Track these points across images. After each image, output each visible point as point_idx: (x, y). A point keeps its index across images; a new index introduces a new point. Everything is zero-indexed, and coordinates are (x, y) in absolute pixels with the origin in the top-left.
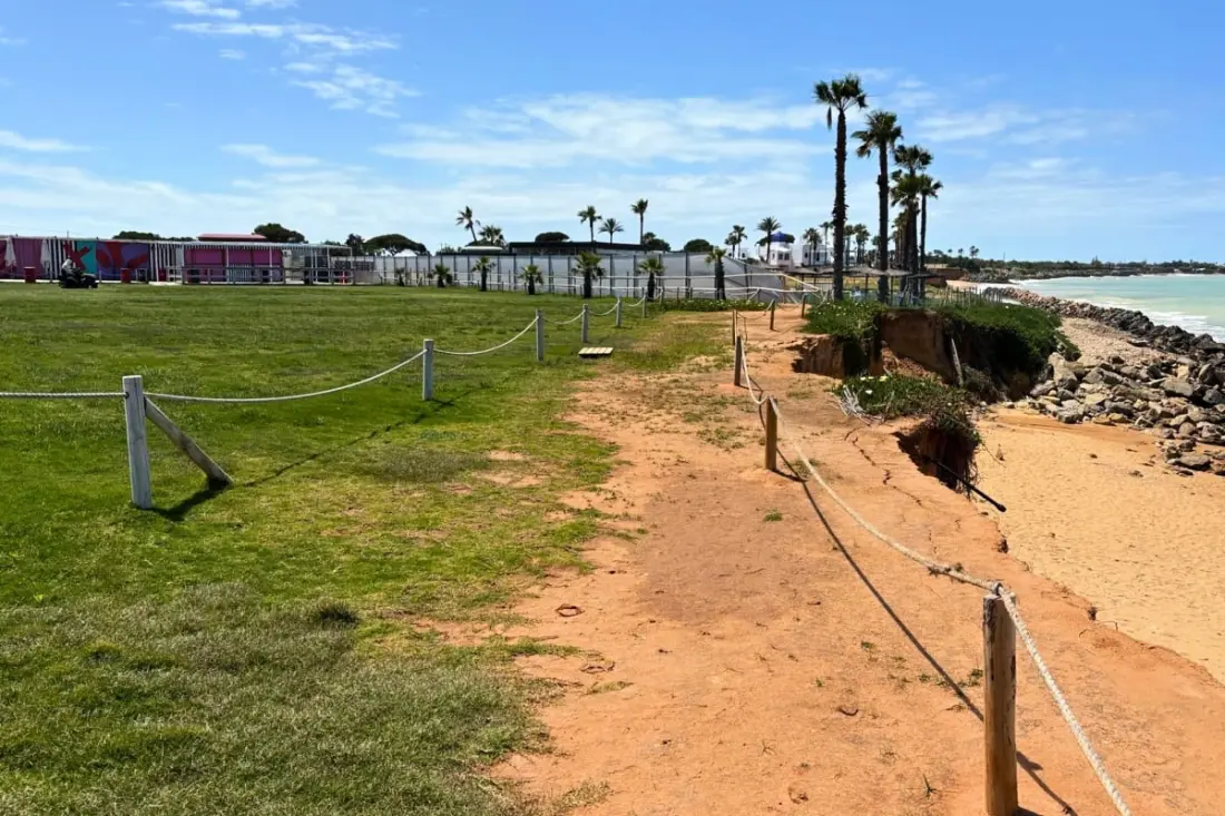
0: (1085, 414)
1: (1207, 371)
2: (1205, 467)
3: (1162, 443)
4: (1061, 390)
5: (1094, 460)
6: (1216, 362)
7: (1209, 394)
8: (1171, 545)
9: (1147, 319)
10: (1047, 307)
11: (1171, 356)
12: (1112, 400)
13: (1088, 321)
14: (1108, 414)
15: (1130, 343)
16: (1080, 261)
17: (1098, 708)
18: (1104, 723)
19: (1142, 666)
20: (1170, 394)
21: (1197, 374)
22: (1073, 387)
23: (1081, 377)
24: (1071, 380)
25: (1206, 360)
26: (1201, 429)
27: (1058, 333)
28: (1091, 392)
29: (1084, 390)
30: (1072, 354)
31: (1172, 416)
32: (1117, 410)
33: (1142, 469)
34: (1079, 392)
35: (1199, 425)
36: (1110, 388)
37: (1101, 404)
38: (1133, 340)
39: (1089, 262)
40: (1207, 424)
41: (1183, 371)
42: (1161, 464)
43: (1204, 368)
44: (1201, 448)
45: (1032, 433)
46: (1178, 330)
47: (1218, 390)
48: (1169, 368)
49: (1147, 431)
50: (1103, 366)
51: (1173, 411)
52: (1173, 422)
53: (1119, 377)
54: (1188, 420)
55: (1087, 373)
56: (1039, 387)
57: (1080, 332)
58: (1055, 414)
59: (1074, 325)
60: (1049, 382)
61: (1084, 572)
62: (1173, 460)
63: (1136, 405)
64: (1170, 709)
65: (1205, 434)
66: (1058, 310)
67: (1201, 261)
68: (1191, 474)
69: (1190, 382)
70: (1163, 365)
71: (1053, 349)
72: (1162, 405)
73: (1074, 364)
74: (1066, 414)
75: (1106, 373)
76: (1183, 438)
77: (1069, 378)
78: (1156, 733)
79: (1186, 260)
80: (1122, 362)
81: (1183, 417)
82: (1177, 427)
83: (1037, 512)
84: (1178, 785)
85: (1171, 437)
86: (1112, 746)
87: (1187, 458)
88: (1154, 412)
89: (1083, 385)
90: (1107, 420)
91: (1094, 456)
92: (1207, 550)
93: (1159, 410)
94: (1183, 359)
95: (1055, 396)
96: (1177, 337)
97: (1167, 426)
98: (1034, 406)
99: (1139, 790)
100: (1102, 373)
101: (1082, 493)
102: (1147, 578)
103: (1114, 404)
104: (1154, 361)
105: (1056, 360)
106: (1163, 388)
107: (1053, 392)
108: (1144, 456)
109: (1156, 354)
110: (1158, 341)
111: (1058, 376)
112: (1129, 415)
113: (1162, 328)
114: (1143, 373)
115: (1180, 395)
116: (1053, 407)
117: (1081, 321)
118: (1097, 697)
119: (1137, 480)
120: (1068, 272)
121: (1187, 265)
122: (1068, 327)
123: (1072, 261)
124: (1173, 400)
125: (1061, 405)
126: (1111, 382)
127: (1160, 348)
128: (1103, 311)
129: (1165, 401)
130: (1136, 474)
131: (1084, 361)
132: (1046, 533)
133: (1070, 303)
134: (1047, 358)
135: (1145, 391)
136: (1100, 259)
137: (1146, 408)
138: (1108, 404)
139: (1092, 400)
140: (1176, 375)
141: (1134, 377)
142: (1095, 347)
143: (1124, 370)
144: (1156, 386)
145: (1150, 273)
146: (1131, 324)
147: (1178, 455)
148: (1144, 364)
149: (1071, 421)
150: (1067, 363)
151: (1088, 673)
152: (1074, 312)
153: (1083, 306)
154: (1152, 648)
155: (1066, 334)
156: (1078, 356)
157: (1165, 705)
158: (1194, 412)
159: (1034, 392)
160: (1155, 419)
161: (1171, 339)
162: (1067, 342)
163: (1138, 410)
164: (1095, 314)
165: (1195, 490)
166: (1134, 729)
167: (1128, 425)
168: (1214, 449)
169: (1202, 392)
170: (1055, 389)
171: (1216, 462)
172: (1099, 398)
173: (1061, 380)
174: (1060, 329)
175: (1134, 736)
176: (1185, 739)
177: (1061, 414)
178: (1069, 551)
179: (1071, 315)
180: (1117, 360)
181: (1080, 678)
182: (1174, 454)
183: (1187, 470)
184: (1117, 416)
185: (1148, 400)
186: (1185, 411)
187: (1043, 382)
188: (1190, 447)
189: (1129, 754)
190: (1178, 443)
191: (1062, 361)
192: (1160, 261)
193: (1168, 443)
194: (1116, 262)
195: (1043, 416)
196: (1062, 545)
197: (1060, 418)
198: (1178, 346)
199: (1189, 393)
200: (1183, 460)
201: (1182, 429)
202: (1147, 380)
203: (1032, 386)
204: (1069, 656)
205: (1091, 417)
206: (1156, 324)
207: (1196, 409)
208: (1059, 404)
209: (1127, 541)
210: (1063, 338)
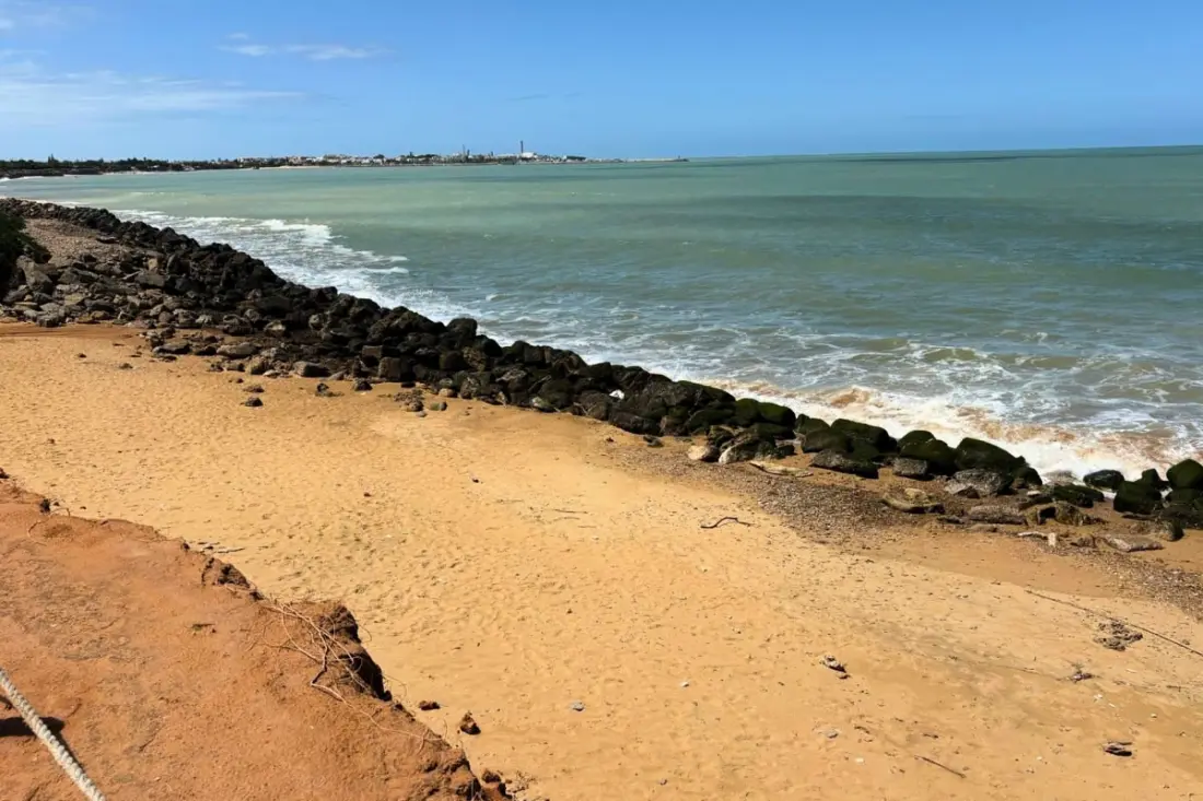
0: (66, 315)
1: (173, 261)
2: (185, 350)
3: (145, 334)
4: (36, 294)
5: (84, 360)
6: (180, 253)
7: (179, 283)
8: (166, 427)
9: (113, 216)
10: (8, 209)
11: (140, 251)
12: (91, 298)
13: (55, 221)
14: (90, 313)
15: (99, 240)
16: (36, 160)
17: (47, 596)
18: (52, 608)
19: (92, 542)
20: (145, 286)
21: (166, 264)
22: (49, 288)
23: (55, 278)
24: (45, 283)
25: (172, 251)
26: (177, 316)
27: (22, 235)
28: (69, 293)
29: (62, 292)
30: (41, 256)
31: (150, 307)
32: (97, 307)
33: (131, 361)
34: (56, 294)
35: (175, 313)
36: (87, 287)
37: (82, 303)
38: (102, 238)
39: (45, 160)
40: (181, 310)
41: (153, 263)
42: (147, 353)
43: (171, 259)
44: (180, 333)
45: (13, 341)
46: (144, 226)
47: (187, 277)
48: (140, 262)
49: (130, 324)
50: (76, 265)
51: (150, 302)
52: (152, 312)
53: (93, 275)
54: (165, 309)
55: (60, 274)
56: (12, 294)
57: (47, 233)
58: (35, 319)
59: (38, 226)
60: (23, 287)
61: (89, 470)
62: (157, 348)
63: (116, 301)
64: (118, 574)
65: (182, 320)
66: (21, 212)
67: (153, 159)
68: (175, 359)
69: (160, 273)
70: (134, 259)
71: (22, 253)
72: (139, 298)
73: (45, 267)
74: (47, 318)
75: (80, 272)
76: (164, 326)
77: (42, 281)
78: (104, 599)
79: (140, 158)
80: (94, 260)
81: (159, 307)
82: (156, 317)
83: (31, 422)
84: (122, 640)
85: (152, 327)
86: (60, 627)
87: (169, 344)
88: (133, 305)
89: (59, 287)
90: (91, 319)
91: (83, 356)
92: (197, 424)
93: (137, 302)
94: (150, 253)
95: (32, 300)
96: (143, 232)
97: (147, 317)
98: (10, 314)
99: (86, 658)
100: (76, 273)
101: (76, 394)
102: (149, 462)
103: (94, 302)
104: (125, 256)
105: (26, 264)
106: (137, 282)
107: (28, 297)
108: (131, 348)
109: (126, 250)
110: (127, 237)
111: (31, 280)
112: (110, 312)
113: (128, 224)
114: (117, 269)
115: (154, 287)
116: (31, 313)
117: (46, 222)
118: (46, 586)
119: (129, 372)
120: (26, 171)
121: (141, 162)
122: (32, 227)
123: (27, 159)
124: (148, 292)
125: (40, 310)
126: (87, 281)
127: (128, 244)
128: (68, 210)
129: (141, 294)
130: (126, 366)
131: (56, 261)
132: (45, 439)
133: (32, 204)
134: (14, 262)
135: (122, 286)
136: (56, 158)
137: (125, 302)
138: (88, 302)
139: (72, 300)
140: (147, 268)
141: (109, 273)
142: (65, 247)
143: (98, 267)
144: (130, 280)
145: (109, 171)
146: (98, 221)
147: (161, 343)
148: (116, 259)
149: (53, 324)
150: (37, 265)
151: (36, 566)
152: (39, 211)
153: (47, 206)
154: (104, 523)
155: (32, 236)
156: (48, 257)
157: (113, 572)
158: (169, 300)
159: (8, 299)
160: (135, 313)
161: (138, 234)
162: (35, 245)
163: (118, 305)
164: (60, 213)
165: (180, 373)
166: (83, 603)
167: (111, 322)
168: (191, 332)
169: (173, 281)
170: (30, 293)
171: (195, 344)
172: (79, 298)
173: (36, 284)
174: (24, 231)
175: (82, 610)
176: (130, 596)
177: (42, 318)
178: (71, 454)
179: (35, 217)
180: (89, 258)
181: (29, 573)
182: (156, 342)
183: (170, 355)
184: (99, 314)
185: (125, 295)
186: (160, 301)
187: (16, 288)
188: (170, 334)
189: (77, 628)
190: (159, 332)
191: (32, 264)
192: (116, 159)
193: (150, 333)
194: (73, 160)
195: (22, 323)
196: (62, 449)
197: (41, 323)
198: (146, 240)
199: (161, 284)
200: (166, 346)
201: (160, 318)
202: (122, 275)
203: (5, 293)
204: (19, 554)
205: (73, 318)
206: (122, 221)
207: (170, 298)
208: (37, 309)
209: (127, 431)
210: (29, 240)
